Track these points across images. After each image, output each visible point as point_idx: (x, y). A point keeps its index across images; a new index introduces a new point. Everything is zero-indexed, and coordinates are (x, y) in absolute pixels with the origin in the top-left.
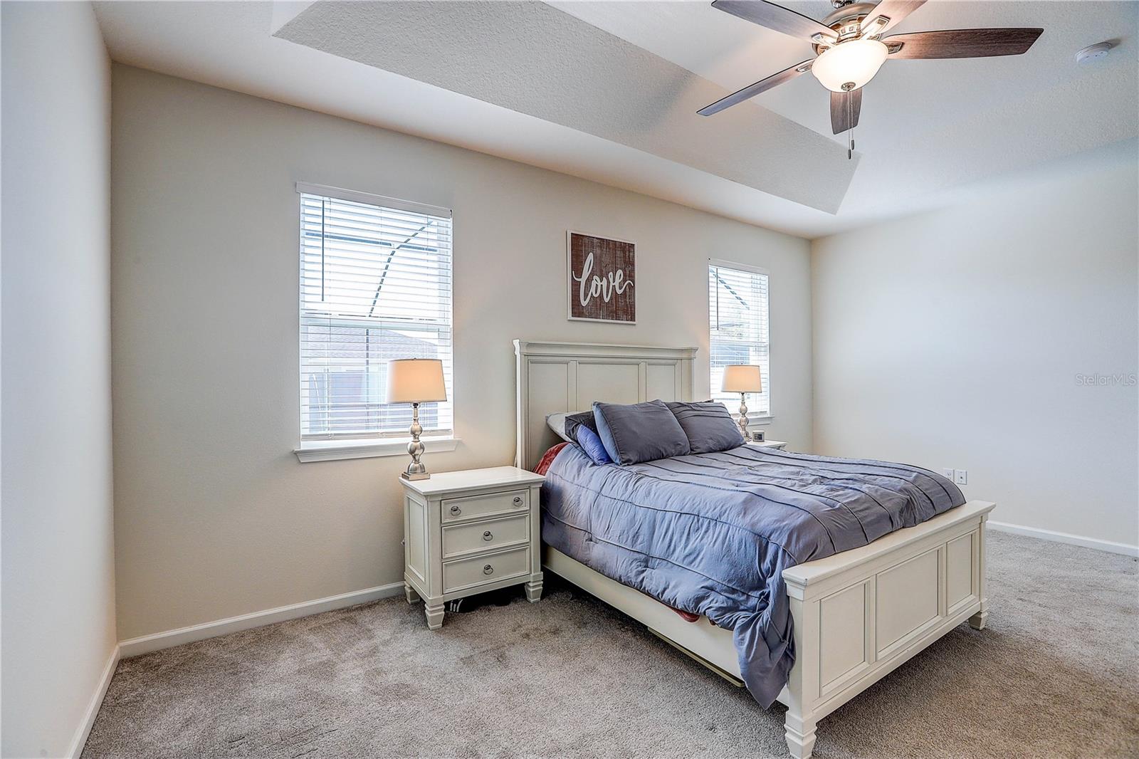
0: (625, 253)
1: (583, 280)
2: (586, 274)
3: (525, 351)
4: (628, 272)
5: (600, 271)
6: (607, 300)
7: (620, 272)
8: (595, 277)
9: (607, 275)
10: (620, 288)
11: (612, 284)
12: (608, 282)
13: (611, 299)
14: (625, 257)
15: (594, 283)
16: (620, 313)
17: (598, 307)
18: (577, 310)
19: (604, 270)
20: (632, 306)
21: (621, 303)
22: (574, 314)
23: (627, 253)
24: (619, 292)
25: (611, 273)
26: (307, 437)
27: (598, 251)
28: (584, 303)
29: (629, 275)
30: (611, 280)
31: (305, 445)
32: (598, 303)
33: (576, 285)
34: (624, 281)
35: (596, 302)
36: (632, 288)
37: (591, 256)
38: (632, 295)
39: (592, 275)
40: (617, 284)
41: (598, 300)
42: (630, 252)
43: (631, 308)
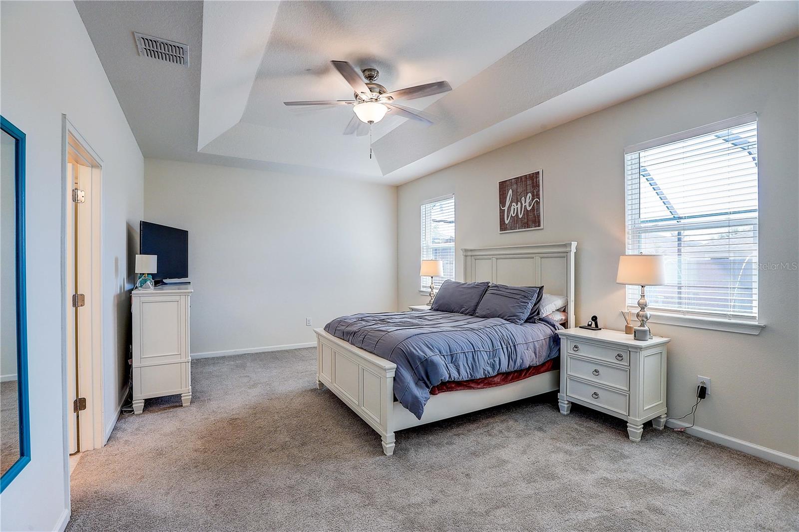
0: (533, 180)
1: (506, 208)
2: (507, 203)
4: (535, 193)
5: (516, 199)
6: (520, 216)
7: (530, 195)
8: (513, 204)
9: (521, 199)
10: (530, 206)
11: (524, 205)
12: (522, 204)
13: (524, 214)
14: (533, 183)
15: (512, 208)
16: (530, 223)
17: (516, 222)
18: (503, 227)
19: (519, 197)
20: (539, 216)
21: (531, 216)
22: (501, 229)
23: (535, 180)
24: (529, 208)
25: (523, 198)
26: (423, 287)
27: (515, 186)
28: (507, 222)
29: (536, 195)
30: (523, 202)
31: (422, 289)
32: (516, 220)
33: (502, 212)
34: (533, 200)
35: (514, 219)
36: (538, 203)
37: (510, 192)
38: (538, 209)
39: (511, 202)
40: (527, 204)
41: (516, 218)
42: (536, 178)
43: (538, 218)
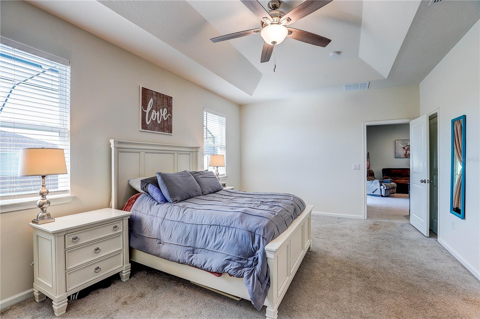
0: (168, 100)
1: (147, 111)
2: (149, 108)
3: (117, 146)
5: (156, 108)
6: (159, 122)
7: (165, 109)
8: (153, 111)
9: (159, 110)
10: (165, 117)
11: (161, 115)
12: (160, 114)
13: (161, 122)
14: (168, 102)
15: (153, 113)
16: (165, 129)
17: (155, 125)
18: (144, 126)
19: (158, 107)
20: (171, 126)
21: (166, 124)
22: (143, 128)
23: (169, 101)
24: (165, 119)
25: (161, 110)
27: (155, 98)
28: (148, 123)
29: (170, 111)
30: (161, 113)
33: (144, 114)
34: (167, 114)
35: (154, 123)
36: (171, 117)
37: (151, 100)
38: (171, 121)
39: (152, 109)
40: (164, 115)
41: (155, 122)
42: (170, 100)
43: (170, 127)
